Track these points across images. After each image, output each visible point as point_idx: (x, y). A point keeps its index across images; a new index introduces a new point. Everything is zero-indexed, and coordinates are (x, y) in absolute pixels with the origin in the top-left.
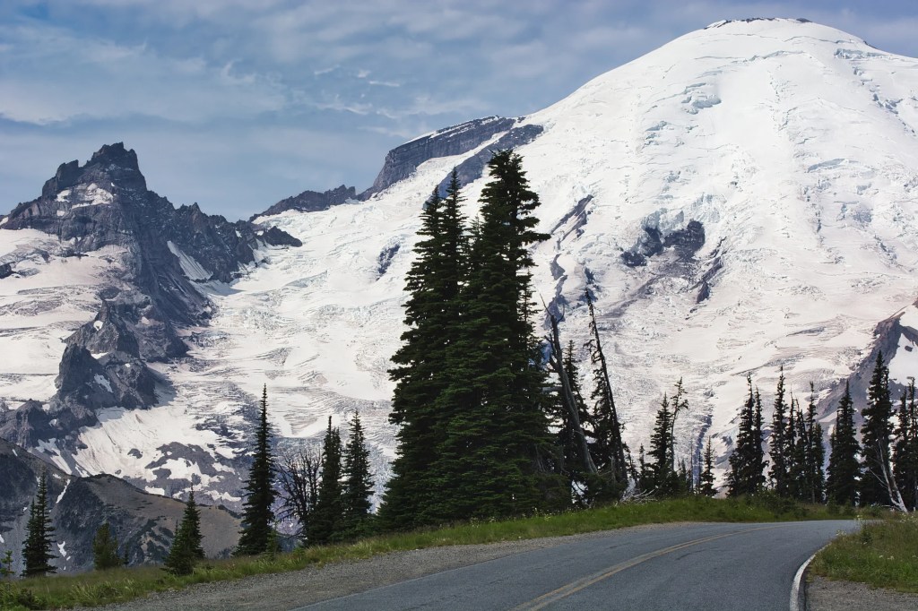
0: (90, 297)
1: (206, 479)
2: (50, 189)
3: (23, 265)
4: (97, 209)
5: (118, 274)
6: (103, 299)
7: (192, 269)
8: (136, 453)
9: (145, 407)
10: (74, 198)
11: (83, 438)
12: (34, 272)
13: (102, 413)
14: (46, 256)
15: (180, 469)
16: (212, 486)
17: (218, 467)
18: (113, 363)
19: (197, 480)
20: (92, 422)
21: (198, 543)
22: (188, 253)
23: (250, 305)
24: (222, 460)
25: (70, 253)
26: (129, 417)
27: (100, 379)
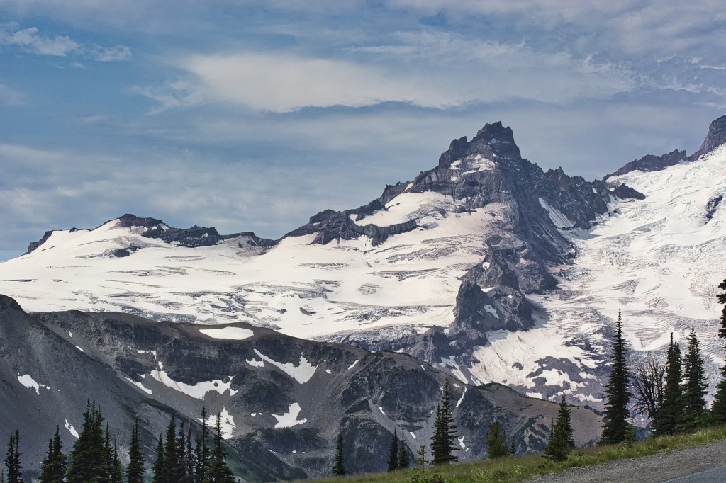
0: (479, 244)
1: (574, 385)
2: (445, 160)
3: (425, 221)
4: (483, 174)
5: (501, 225)
6: (489, 245)
7: (559, 220)
8: (519, 366)
9: (525, 329)
10: (464, 166)
11: (477, 355)
12: (435, 226)
13: (490, 335)
14: (443, 212)
15: (553, 378)
16: (579, 390)
17: (583, 375)
18: (499, 295)
19: (567, 386)
20: (484, 342)
21: (570, 435)
22: (556, 207)
23: (606, 247)
24: (586, 369)
25: (462, 210)
26: (512, 337)
27: (488, 308)
